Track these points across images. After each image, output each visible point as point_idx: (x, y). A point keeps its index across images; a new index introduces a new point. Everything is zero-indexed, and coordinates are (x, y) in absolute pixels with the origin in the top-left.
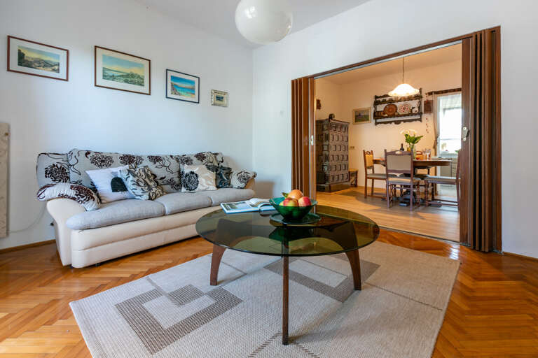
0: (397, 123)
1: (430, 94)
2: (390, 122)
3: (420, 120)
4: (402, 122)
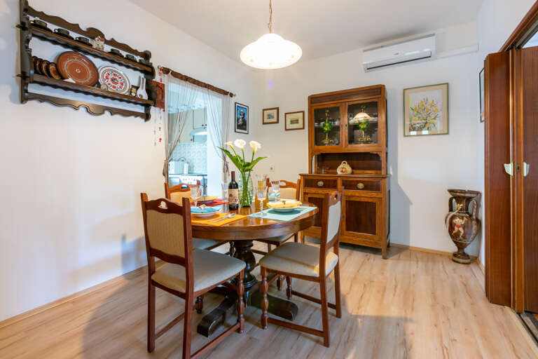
1: (165, 71)
3: (145, 116)
4: (107, 113)
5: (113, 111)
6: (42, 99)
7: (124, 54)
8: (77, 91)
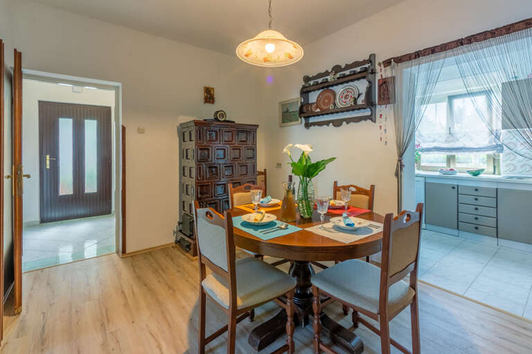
0: (337, 123)
1: (387, 63)
2: (327, 123)
3: (371, 118)
4: (344, 123)
5: (348, 121)
6: (320, 124)
7: (358, 69)
8: (323, 115)
